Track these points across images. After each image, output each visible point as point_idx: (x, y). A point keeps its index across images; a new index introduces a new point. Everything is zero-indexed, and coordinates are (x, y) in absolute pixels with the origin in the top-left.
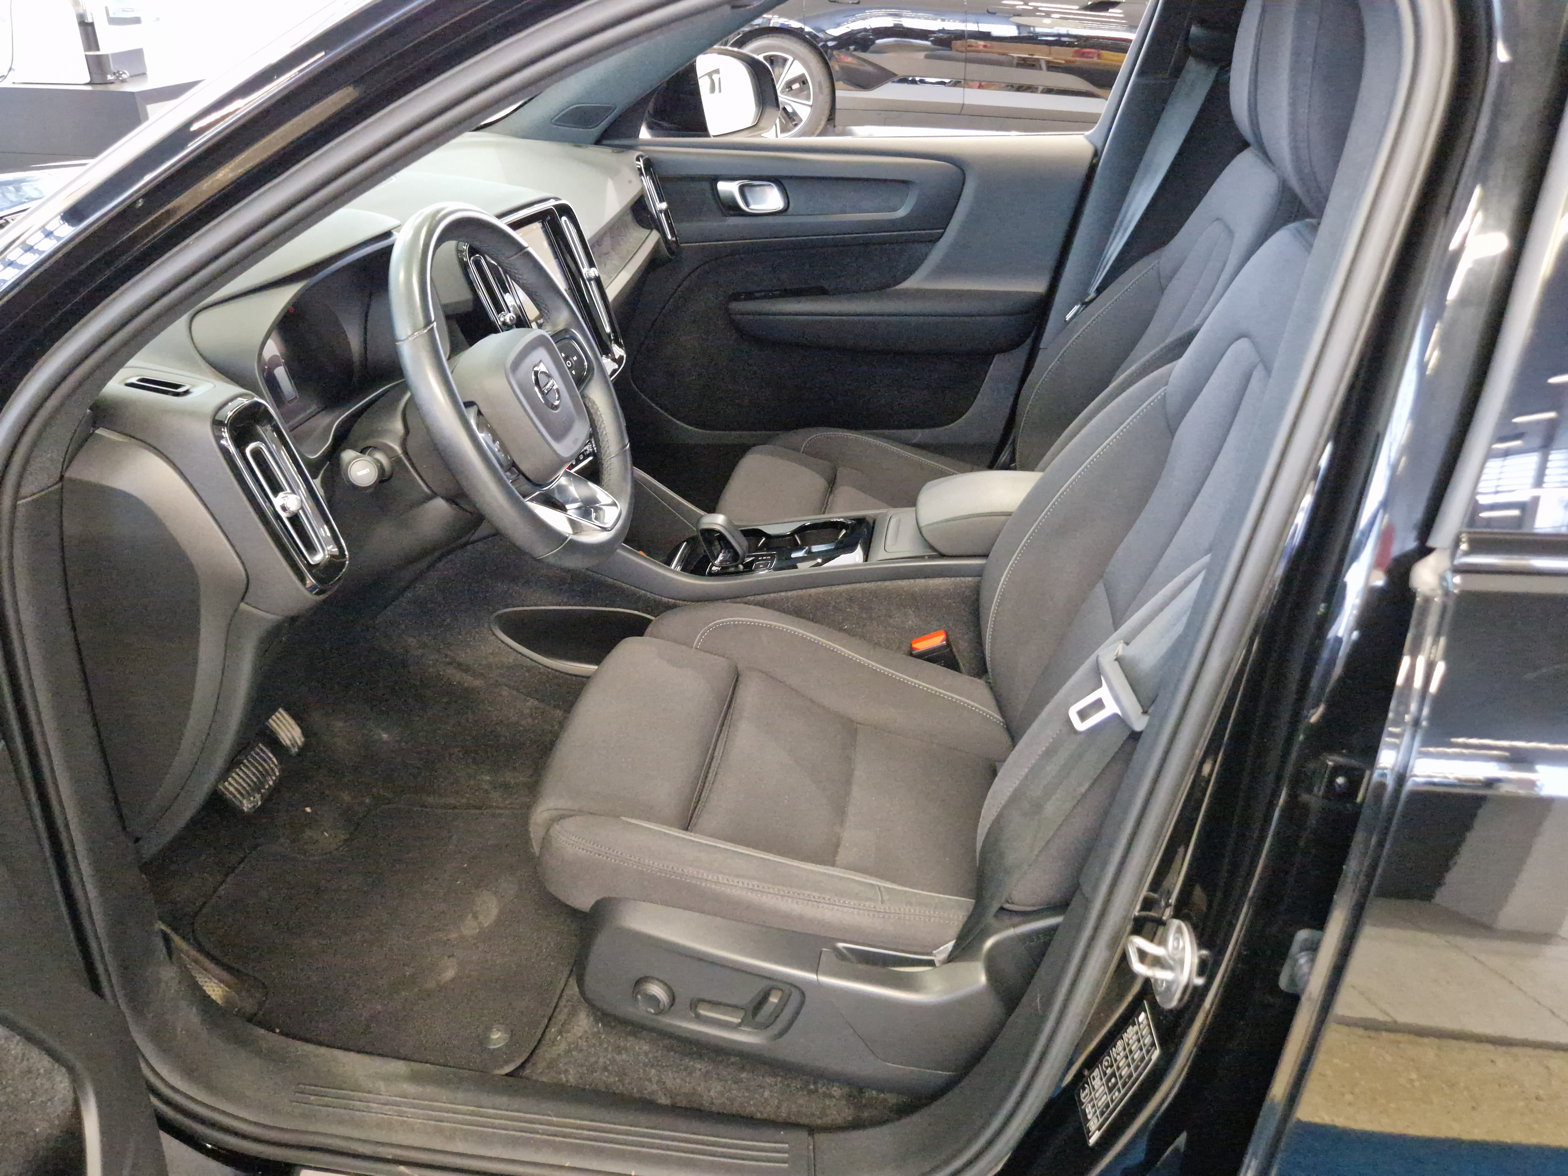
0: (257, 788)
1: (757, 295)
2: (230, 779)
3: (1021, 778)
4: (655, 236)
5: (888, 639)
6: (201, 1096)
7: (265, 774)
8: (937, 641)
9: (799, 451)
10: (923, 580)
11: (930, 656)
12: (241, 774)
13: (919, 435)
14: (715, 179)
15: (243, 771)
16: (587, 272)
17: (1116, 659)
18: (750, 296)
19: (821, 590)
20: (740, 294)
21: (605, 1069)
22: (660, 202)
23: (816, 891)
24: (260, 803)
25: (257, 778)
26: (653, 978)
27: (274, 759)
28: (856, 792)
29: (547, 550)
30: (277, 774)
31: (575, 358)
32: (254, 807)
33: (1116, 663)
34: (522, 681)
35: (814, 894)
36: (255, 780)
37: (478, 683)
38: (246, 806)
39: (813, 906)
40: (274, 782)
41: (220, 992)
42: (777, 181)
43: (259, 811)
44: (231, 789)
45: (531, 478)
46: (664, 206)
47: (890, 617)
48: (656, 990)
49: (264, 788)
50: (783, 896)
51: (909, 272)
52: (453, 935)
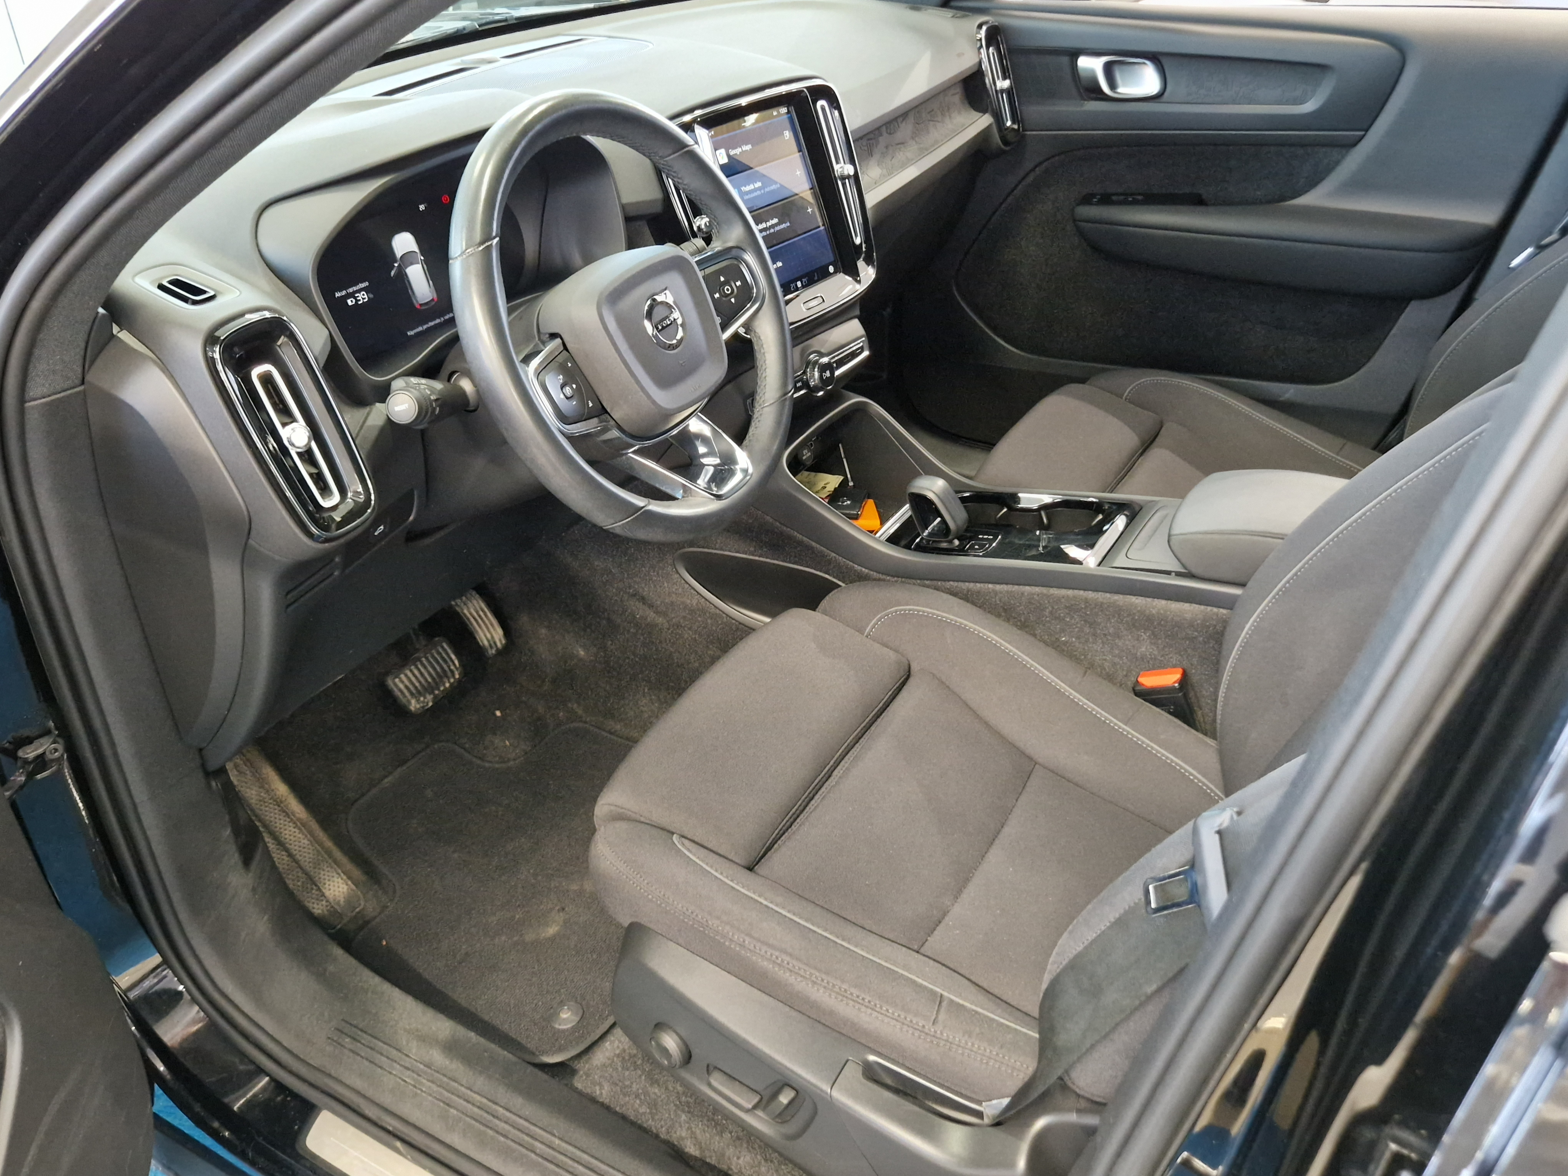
0: (429, 689)
1: (1114, 198)
2: (402, 676)
3: (1086, 943)
4: (985, 120)
5: (1114, 664)
6: (248, 1008)
7: (444, 675)
8: (1170, 679)
9: (1120, 396)
10: (1163, 602)
11: (1153, 697)
12: (416, 672)
13: (1290, 391)
14: (1075, 54)
15: (419, 670)
16: (842, 168)
17: (1219, 832)
18: (1106, 200)
19: (1037, 589)
20: (1093, 195)
21: (637, 1096)
22: (1004, 78)
23: (856, 986)
24: (430, 704)
25: (433, 679)
26: (670, 1028)
27: (456, 662)
28: (995, 855)
29: (613, 521)
30: (457, 676)
31: (739, 283)
32: (423, 707)
33: (1217, 837)
34: (704, 628)
35: (853, 990)
36: (430, 680)
37: (660, 620)
38: (414, 705)
39: (847, 1004)
40: (451, 685)
41: (345, 890)
42: (1155, 58)
43: (428, 713)
44: (401, 686)
45: (626, 428)
46: (1006, 84)
47: (1119, 637)
48: (670, 1042)
49: (439, 689)
50: (814, 983)
51: (1313, 183)
52: (575, 887)
